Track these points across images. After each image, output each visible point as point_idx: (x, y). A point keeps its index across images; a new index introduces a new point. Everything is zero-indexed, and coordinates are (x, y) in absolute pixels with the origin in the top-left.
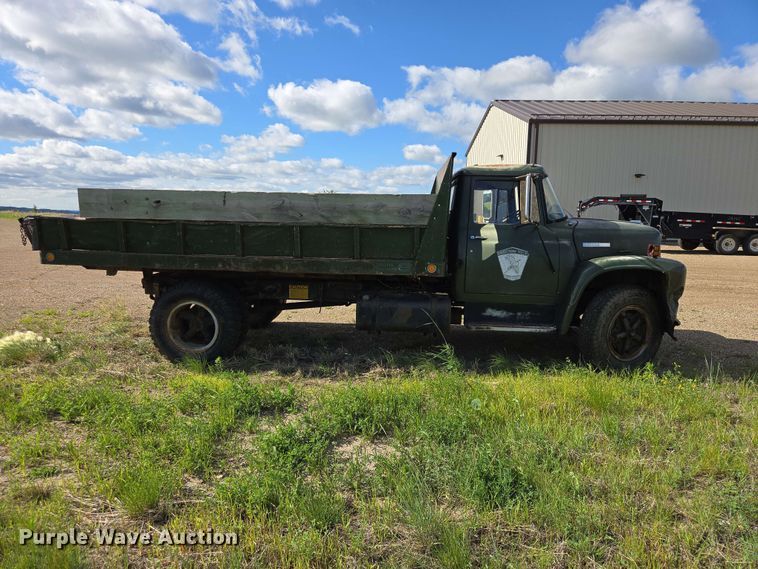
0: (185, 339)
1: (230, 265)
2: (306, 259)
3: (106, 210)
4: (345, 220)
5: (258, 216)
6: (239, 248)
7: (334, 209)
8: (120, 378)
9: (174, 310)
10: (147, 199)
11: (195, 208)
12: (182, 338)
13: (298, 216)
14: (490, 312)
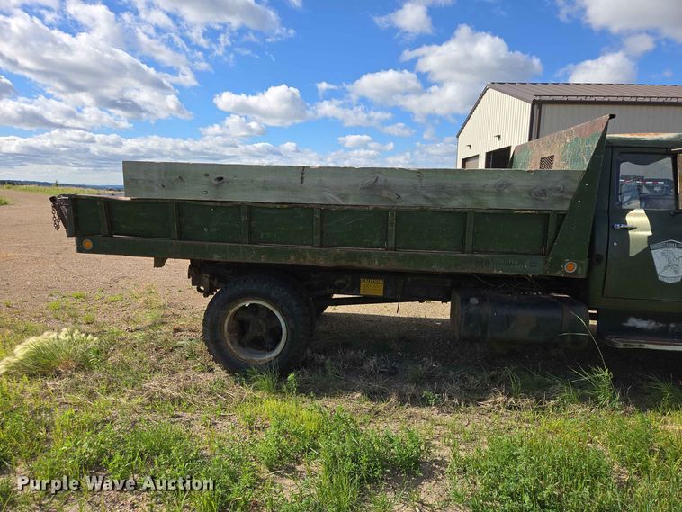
0: (242, 345)
1: (305, 258)
2: (401, 253)
3: (157, 188)
4: (455, 203)
5: (344, 197)
6: (317, 237)
7: (441, 189)
8: (173, 400)
9: (232, 311)
10: (207, 175)
11: (265, 187)
12: (240, 343)
13: (394, 197)
14: (633, 322)
